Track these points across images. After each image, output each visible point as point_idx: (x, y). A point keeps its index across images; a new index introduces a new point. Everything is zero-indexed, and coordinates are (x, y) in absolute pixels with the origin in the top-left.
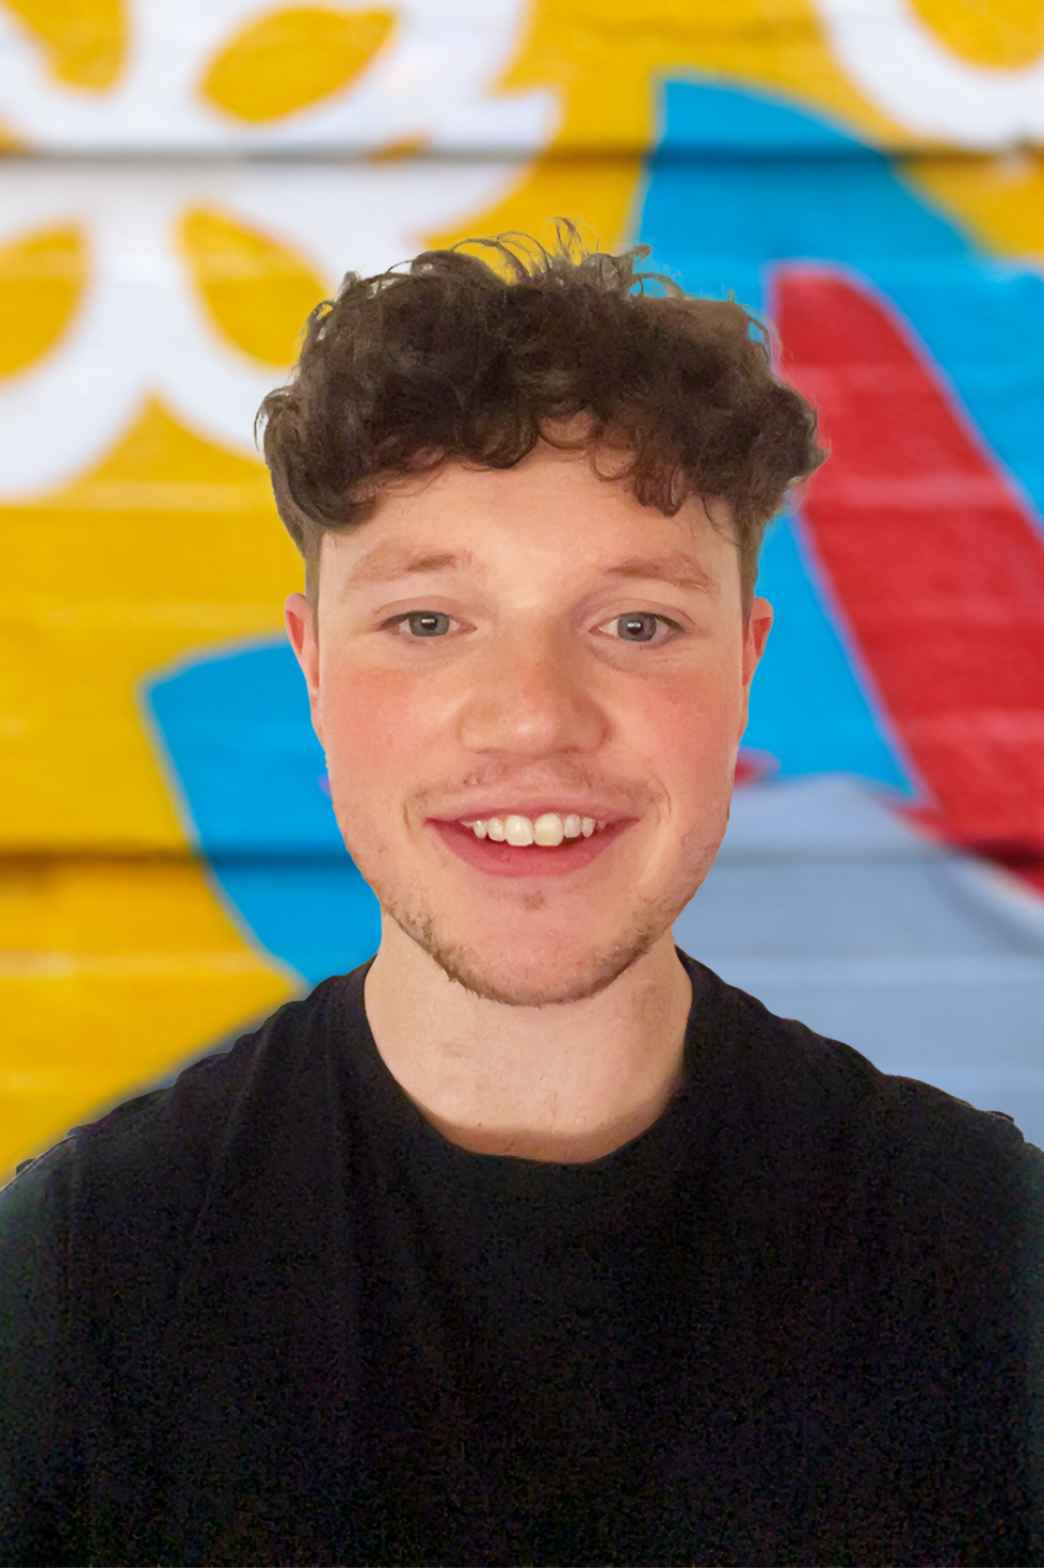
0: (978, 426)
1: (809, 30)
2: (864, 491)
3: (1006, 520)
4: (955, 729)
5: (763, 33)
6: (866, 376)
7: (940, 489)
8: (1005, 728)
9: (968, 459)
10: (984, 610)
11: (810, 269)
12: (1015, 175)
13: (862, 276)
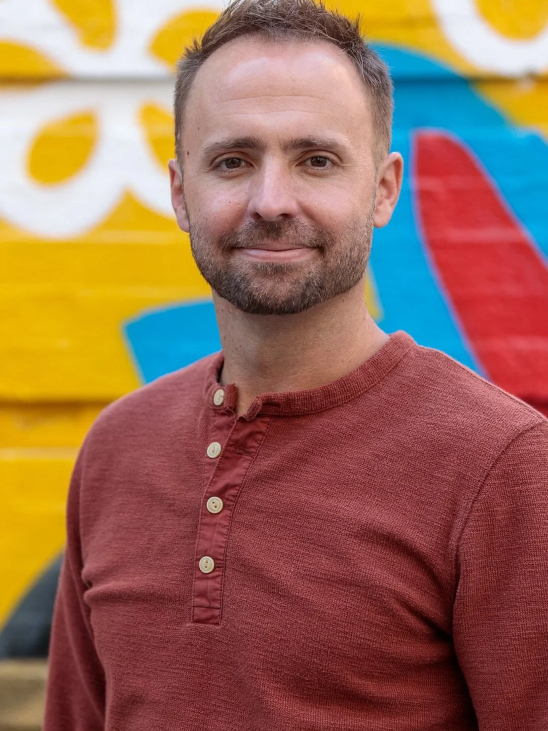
0: (510, 205)
1: (431, 21)
2: (456, 235)
3: (523, 249)
4: (498, 344)
5: (410, 23)
6: (458, 182)
7: (491, 234)
8: (522, 344)
9: (505, 220)
10: (512, 289)
11: (432, 132)
12: (527, 89)
13: (456, 135)
